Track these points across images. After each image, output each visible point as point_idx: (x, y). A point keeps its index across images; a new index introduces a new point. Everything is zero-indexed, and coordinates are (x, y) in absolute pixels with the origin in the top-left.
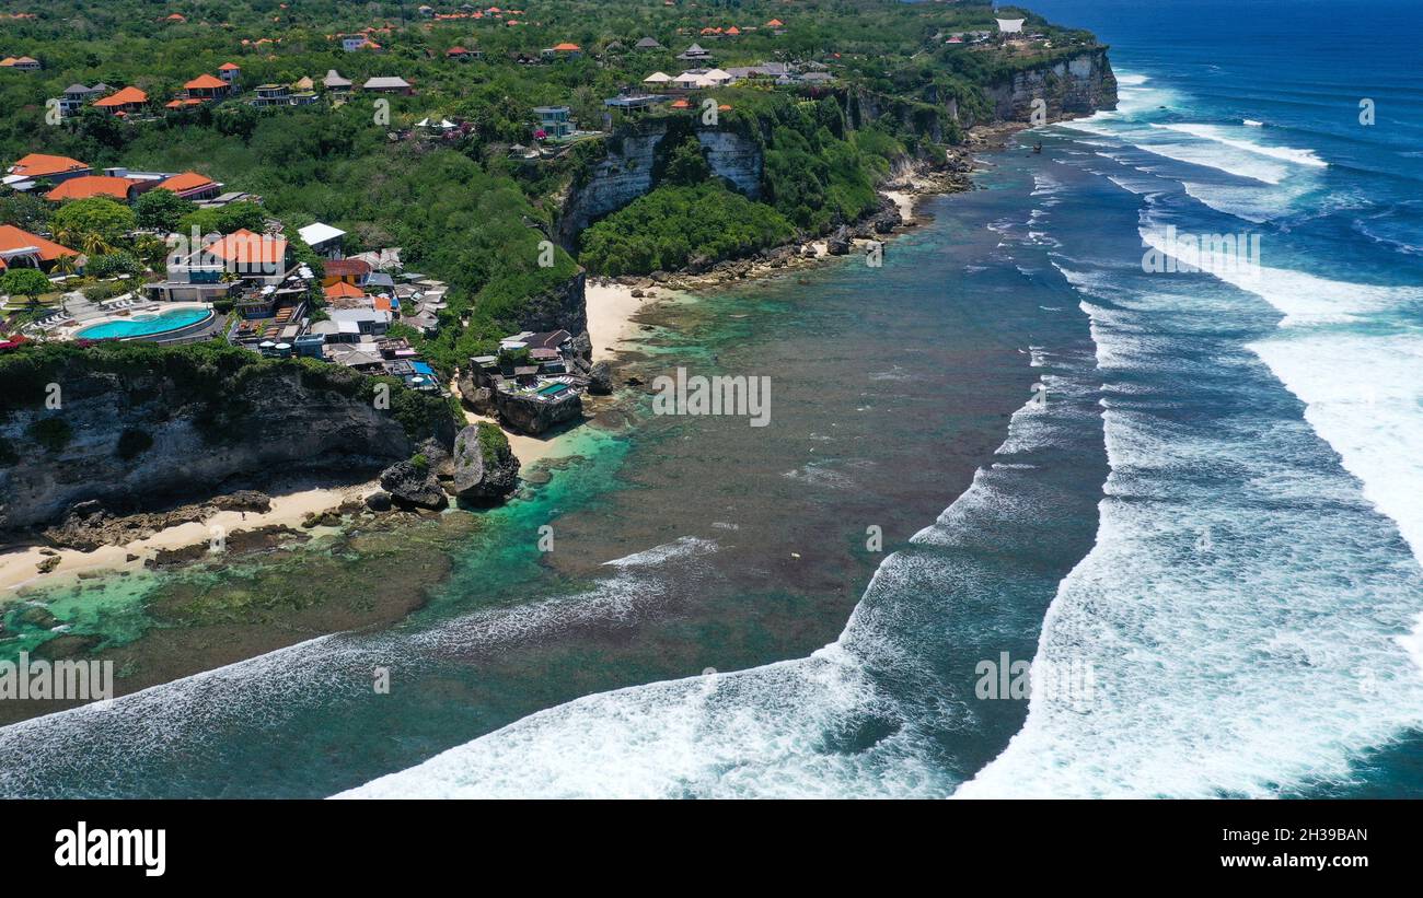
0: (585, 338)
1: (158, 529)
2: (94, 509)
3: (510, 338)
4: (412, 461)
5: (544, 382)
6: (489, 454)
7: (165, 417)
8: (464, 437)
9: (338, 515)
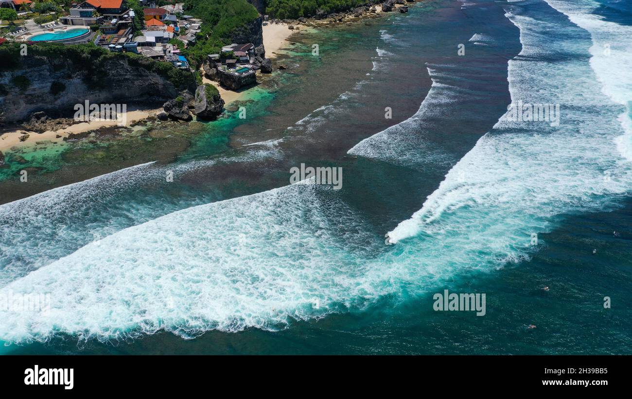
0: (262, 47)
1: (70, 125)
2: (42, 115)
3: (226, 46)
4: (176, 100)
5: (239, 66)
6: (209, 97)
7: (70, 77)
8: (199, 90)
9: (146, 122)
